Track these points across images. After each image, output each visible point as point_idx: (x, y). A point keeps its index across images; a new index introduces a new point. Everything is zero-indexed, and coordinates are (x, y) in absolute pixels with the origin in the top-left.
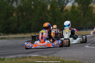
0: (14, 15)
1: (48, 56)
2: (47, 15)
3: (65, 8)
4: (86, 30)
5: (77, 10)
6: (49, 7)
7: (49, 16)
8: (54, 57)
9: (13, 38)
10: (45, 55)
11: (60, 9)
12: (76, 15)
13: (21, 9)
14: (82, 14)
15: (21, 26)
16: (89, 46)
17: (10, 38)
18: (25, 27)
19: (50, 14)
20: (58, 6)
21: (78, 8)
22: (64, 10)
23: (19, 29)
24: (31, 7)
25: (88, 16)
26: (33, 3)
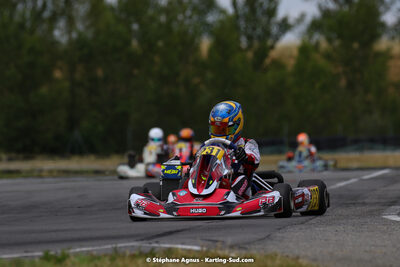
0: (58, 74)
2: (196, 80)
3: (273, 54)
5: (322, 62)
6: (205, 43)
7: (203, 87)
9: (55, 174)
11: (250, 55)
12: (318, 85)
13: (84, 53)
14: (343, 83)
16: (399, 215)
17: (41, 171)
19: (209, 75)
20: (244, 45)
21: (328, 56)
22: (268, 61)
24: (127, 43)
26: (135, 27)
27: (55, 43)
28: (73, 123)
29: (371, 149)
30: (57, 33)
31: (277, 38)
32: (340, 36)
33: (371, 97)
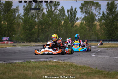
0: (36, 27)
1: (64, 61)
3: (75, 24)
4: (91, 42)
5: (84, 26)
6: (63, 22)
7: (62, 30)
8: (68, 62)
10: (61, 60)
13: (41, 23)
14: (88, 30)
15: (41, 36)
16: (94, 55)
18: (44, 37)
19: (64, 28)
20: (70, 23)
21: (85, 25)
22: (74, 25)
23: (39, 38)
24: (49, 22)
25: (92, 31)
26: (50, 19)
27: (36, 21)
28: (38, 36)
29: (93, 42)
30: (36, 20)
31: (76, 21)
32: (87, 21)
33: (93, 32)
